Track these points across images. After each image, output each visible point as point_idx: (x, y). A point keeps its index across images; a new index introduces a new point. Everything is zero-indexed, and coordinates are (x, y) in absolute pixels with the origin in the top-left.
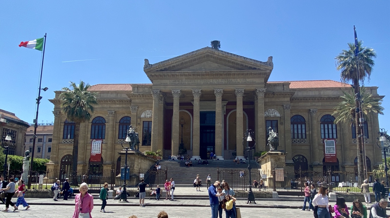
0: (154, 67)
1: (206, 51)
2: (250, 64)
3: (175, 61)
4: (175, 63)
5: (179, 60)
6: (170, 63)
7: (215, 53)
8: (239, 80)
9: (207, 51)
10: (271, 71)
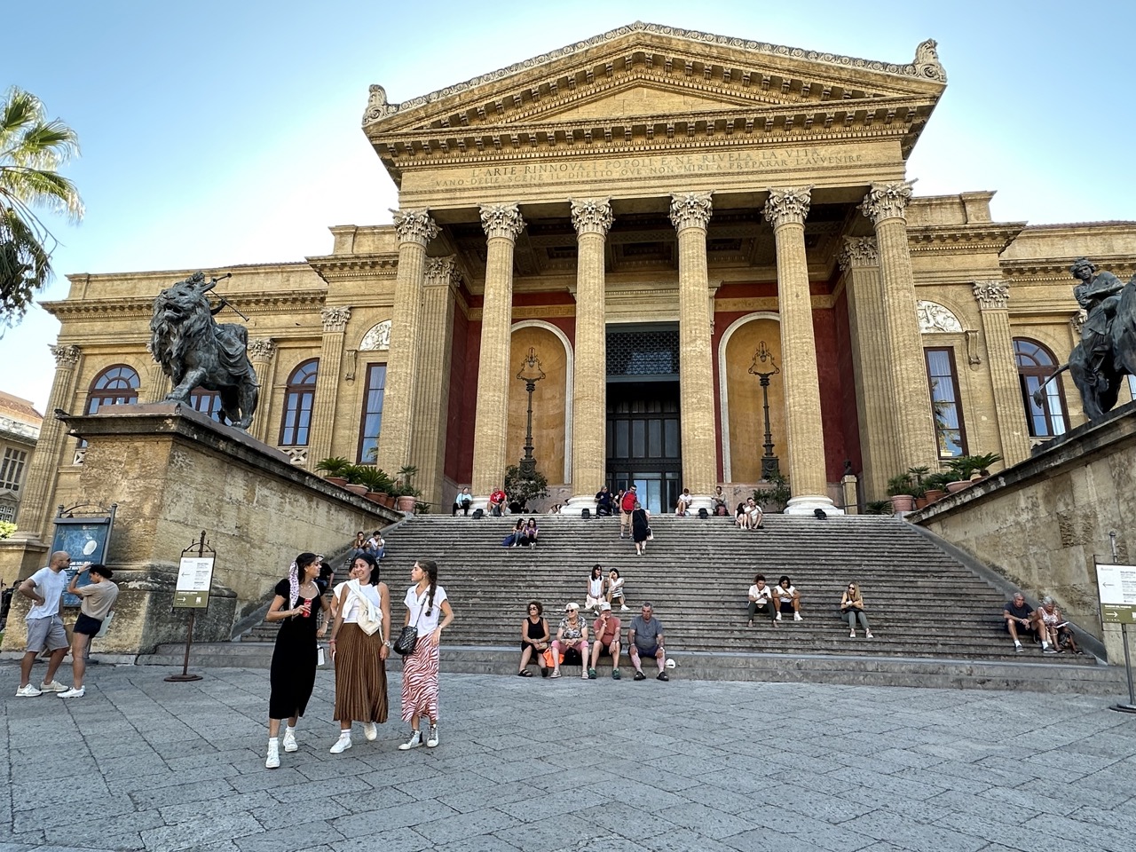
0: (409, 113)
1: (631, 39)
2: (833, 78)
3: (498, 85)
4: (497, 92)
5: (516, 79)
6: (476, 92)
7: (673, 42)
8: (781, 153)
9: (638, 39)
10: (935, 99)
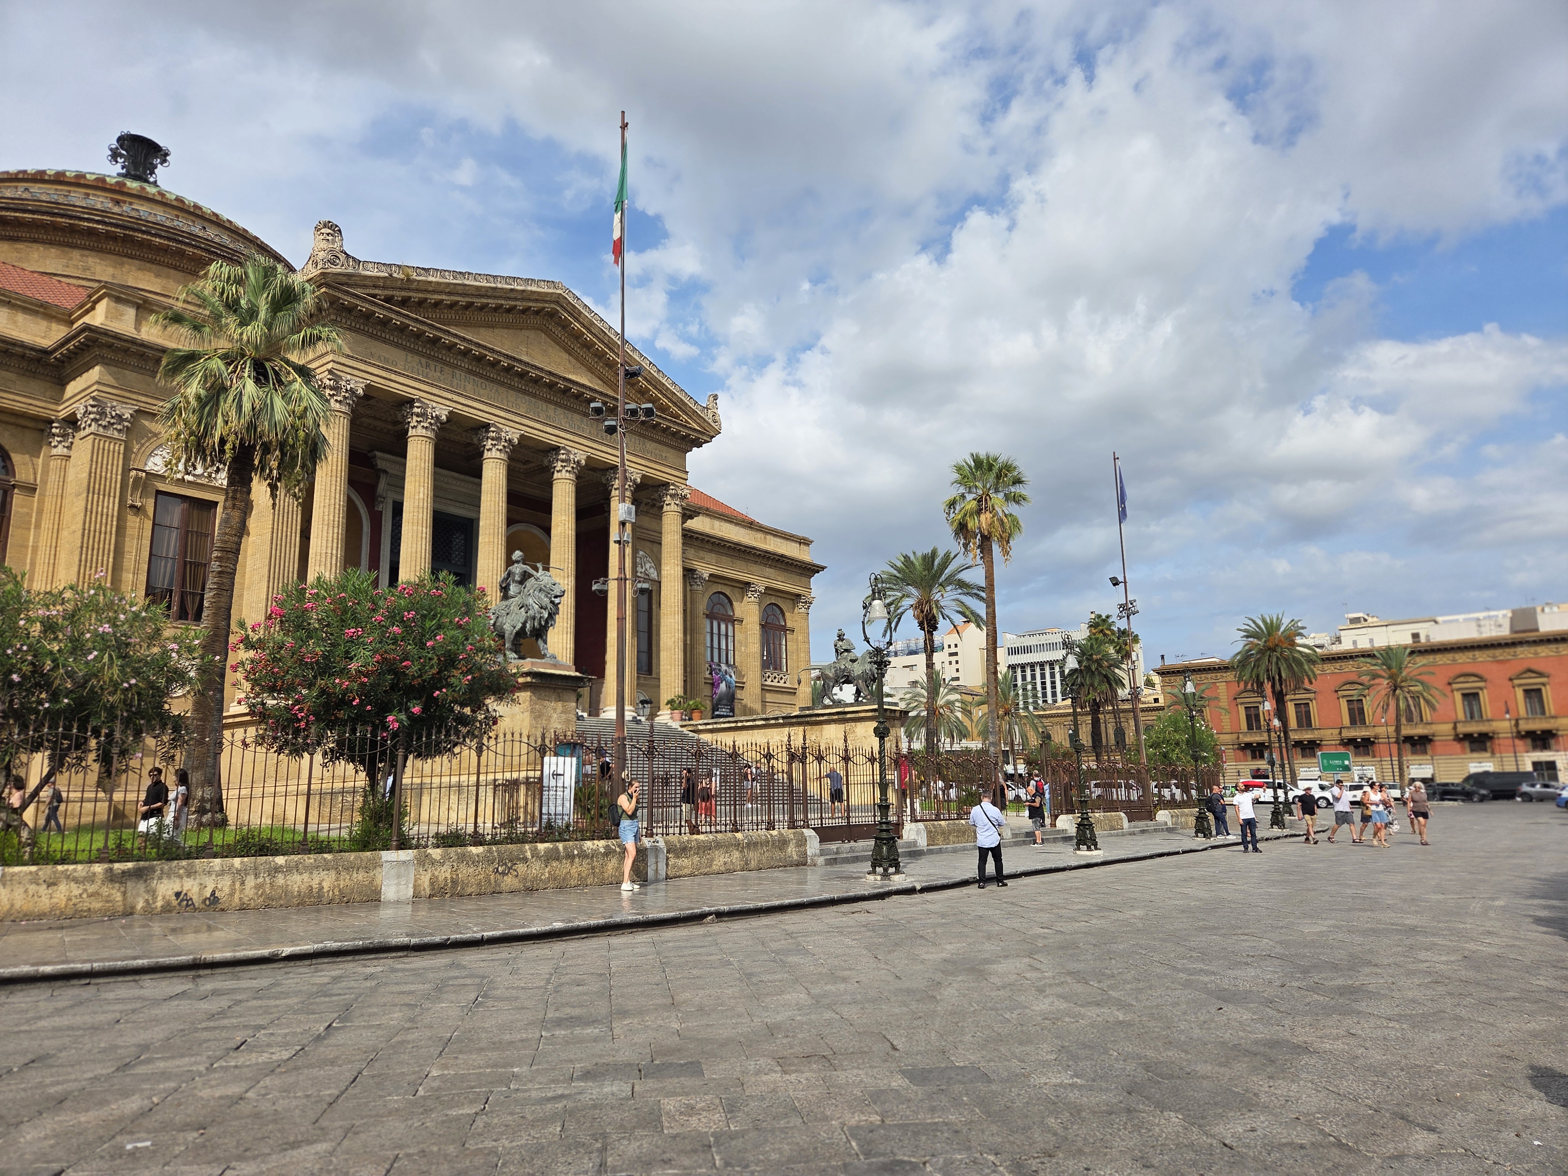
1: (554, 296)
2: (667, 398)
6: (431, 283)
7: (581, 315)
9: (559, 298)
